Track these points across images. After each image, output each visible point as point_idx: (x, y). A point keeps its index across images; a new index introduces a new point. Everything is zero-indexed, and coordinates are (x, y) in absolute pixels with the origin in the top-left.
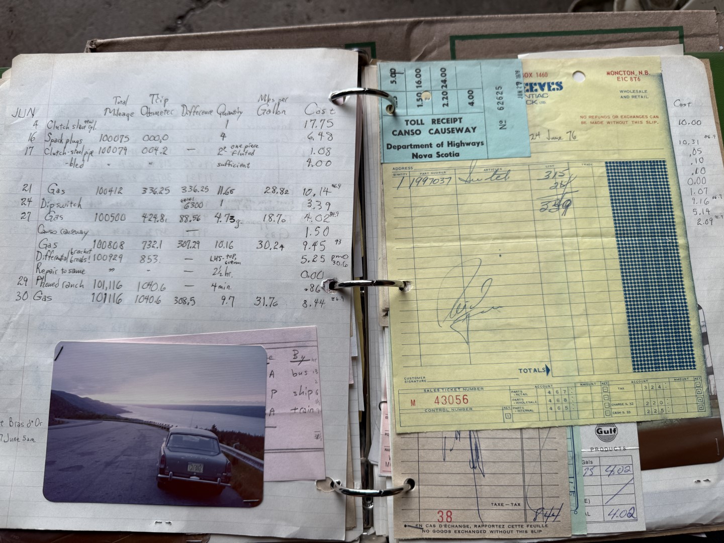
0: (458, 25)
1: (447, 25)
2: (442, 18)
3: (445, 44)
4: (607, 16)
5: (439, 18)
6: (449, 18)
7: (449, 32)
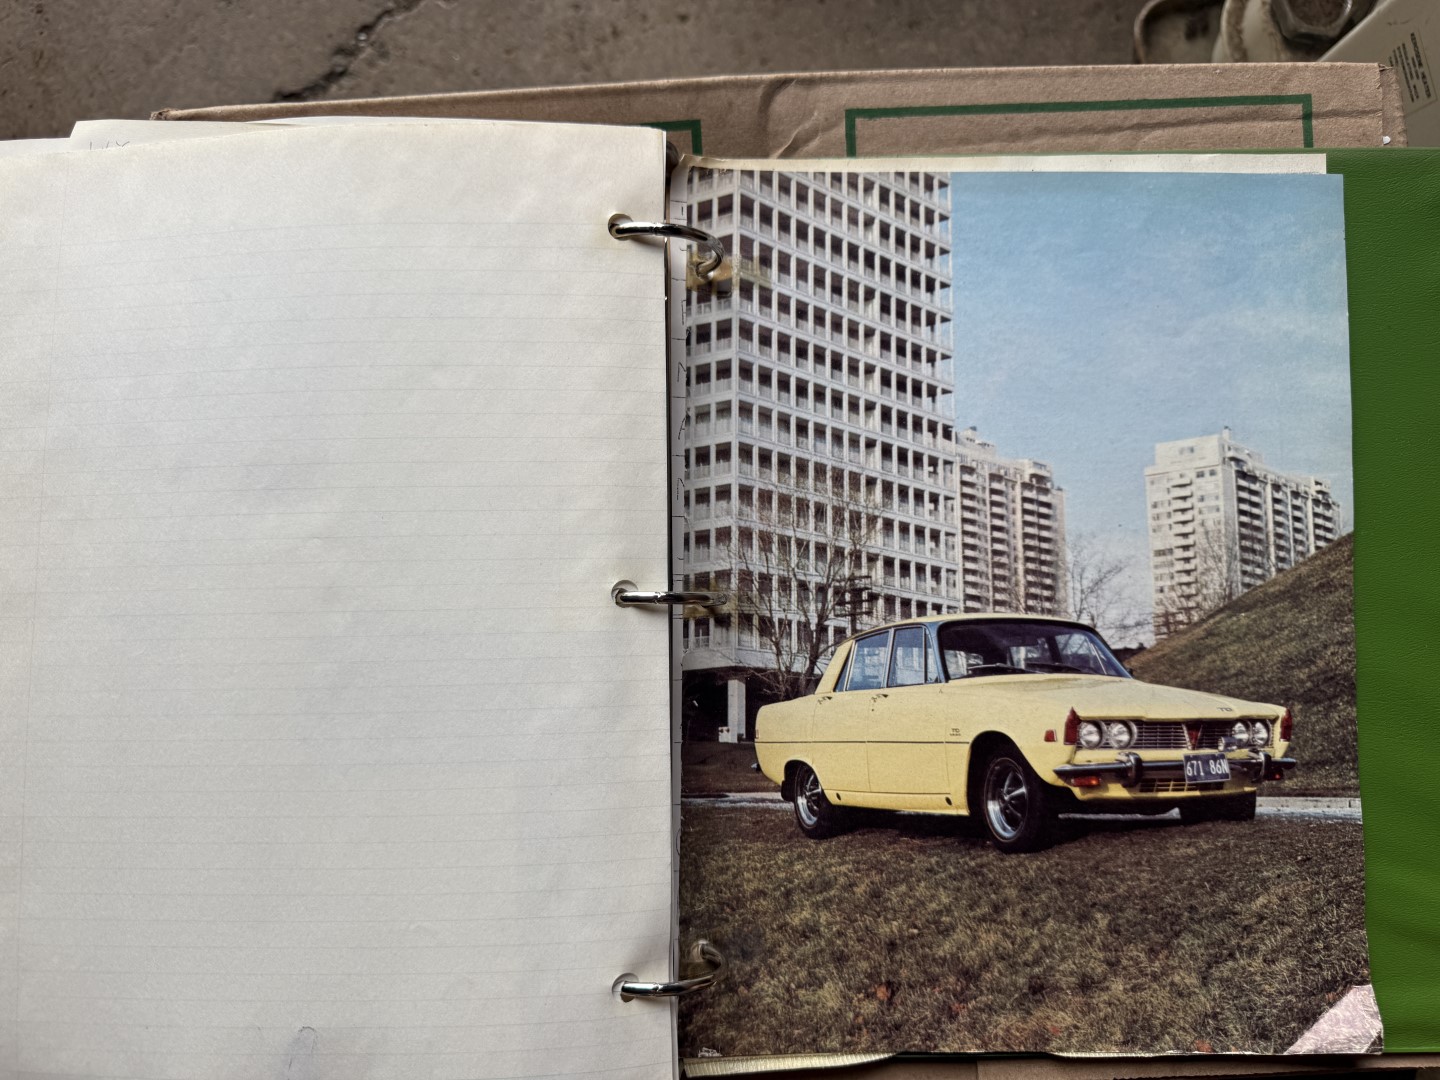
0: (862, 87)
1: (840, 88)
2: (831, 73)
3: (834, 125)
5: (825, 73)
6: (844, 73)
7: (843, 102)
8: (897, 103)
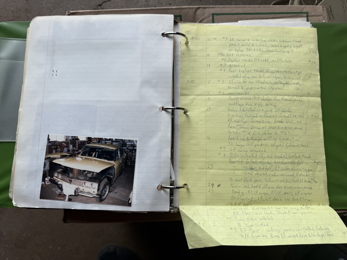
0: (215, 9)
1: (211, 9)
2: (209, 6)
3: (210, 17)
4: (277, 7)
5: (208, 6)
6: (212, 6)
7: (211, 12)
8: (223, 12)
